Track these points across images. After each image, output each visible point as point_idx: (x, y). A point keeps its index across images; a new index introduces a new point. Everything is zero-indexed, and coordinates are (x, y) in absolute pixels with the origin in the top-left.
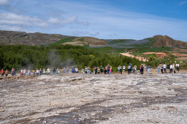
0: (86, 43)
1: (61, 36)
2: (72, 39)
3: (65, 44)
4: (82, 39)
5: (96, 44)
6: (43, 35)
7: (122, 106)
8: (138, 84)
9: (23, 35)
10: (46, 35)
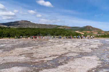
0: (65, 28)
1: (57, 25)
2: (60, 26)
3: (58, 28)
4: (63, 27)
5: (68, 28)
6: (51, 25)
7: (73, 56)
8: (79, 45)
9: (46, 25)
10: (52, 25)
